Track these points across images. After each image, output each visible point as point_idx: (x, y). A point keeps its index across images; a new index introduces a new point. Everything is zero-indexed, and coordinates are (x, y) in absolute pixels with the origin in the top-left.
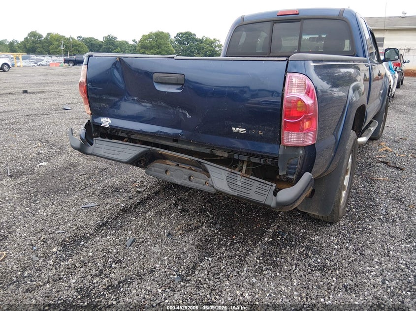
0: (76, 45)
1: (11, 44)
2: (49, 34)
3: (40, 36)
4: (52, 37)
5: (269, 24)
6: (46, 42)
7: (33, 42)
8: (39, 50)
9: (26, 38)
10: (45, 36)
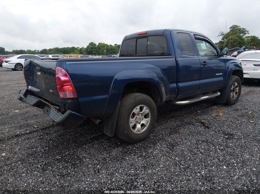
0: (113, 49)
1: (81, 49)
2: (99, 44)
3: (95, 45)
4: (101, 45)
5: (135, 39)
6: (97, 48)
7: (91, 48)
8: (94, 52)
9: (88, 46)
10: (97, 45)
